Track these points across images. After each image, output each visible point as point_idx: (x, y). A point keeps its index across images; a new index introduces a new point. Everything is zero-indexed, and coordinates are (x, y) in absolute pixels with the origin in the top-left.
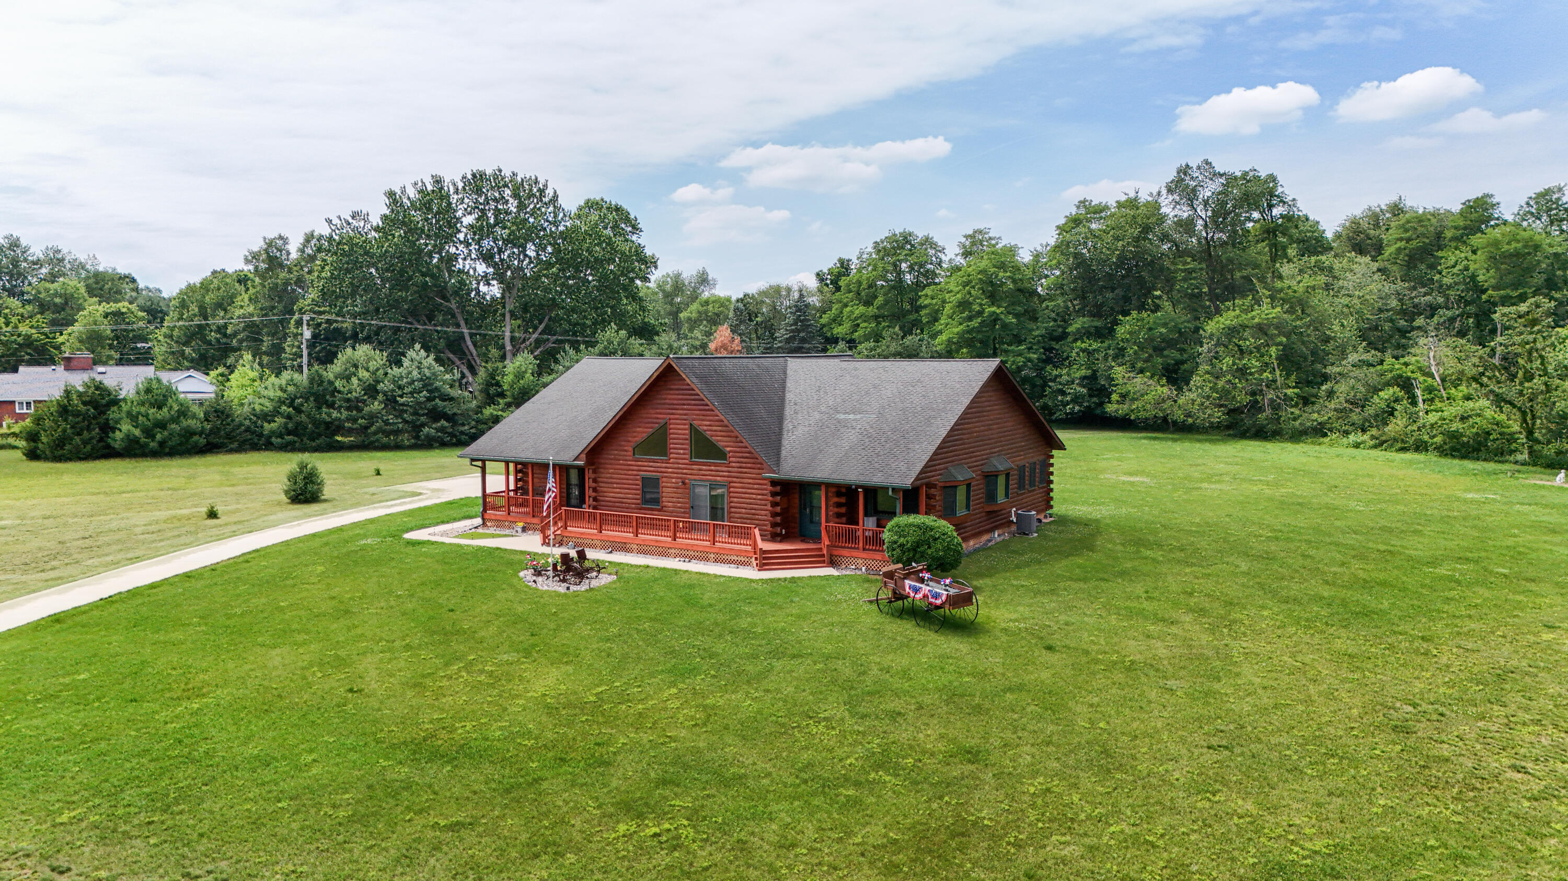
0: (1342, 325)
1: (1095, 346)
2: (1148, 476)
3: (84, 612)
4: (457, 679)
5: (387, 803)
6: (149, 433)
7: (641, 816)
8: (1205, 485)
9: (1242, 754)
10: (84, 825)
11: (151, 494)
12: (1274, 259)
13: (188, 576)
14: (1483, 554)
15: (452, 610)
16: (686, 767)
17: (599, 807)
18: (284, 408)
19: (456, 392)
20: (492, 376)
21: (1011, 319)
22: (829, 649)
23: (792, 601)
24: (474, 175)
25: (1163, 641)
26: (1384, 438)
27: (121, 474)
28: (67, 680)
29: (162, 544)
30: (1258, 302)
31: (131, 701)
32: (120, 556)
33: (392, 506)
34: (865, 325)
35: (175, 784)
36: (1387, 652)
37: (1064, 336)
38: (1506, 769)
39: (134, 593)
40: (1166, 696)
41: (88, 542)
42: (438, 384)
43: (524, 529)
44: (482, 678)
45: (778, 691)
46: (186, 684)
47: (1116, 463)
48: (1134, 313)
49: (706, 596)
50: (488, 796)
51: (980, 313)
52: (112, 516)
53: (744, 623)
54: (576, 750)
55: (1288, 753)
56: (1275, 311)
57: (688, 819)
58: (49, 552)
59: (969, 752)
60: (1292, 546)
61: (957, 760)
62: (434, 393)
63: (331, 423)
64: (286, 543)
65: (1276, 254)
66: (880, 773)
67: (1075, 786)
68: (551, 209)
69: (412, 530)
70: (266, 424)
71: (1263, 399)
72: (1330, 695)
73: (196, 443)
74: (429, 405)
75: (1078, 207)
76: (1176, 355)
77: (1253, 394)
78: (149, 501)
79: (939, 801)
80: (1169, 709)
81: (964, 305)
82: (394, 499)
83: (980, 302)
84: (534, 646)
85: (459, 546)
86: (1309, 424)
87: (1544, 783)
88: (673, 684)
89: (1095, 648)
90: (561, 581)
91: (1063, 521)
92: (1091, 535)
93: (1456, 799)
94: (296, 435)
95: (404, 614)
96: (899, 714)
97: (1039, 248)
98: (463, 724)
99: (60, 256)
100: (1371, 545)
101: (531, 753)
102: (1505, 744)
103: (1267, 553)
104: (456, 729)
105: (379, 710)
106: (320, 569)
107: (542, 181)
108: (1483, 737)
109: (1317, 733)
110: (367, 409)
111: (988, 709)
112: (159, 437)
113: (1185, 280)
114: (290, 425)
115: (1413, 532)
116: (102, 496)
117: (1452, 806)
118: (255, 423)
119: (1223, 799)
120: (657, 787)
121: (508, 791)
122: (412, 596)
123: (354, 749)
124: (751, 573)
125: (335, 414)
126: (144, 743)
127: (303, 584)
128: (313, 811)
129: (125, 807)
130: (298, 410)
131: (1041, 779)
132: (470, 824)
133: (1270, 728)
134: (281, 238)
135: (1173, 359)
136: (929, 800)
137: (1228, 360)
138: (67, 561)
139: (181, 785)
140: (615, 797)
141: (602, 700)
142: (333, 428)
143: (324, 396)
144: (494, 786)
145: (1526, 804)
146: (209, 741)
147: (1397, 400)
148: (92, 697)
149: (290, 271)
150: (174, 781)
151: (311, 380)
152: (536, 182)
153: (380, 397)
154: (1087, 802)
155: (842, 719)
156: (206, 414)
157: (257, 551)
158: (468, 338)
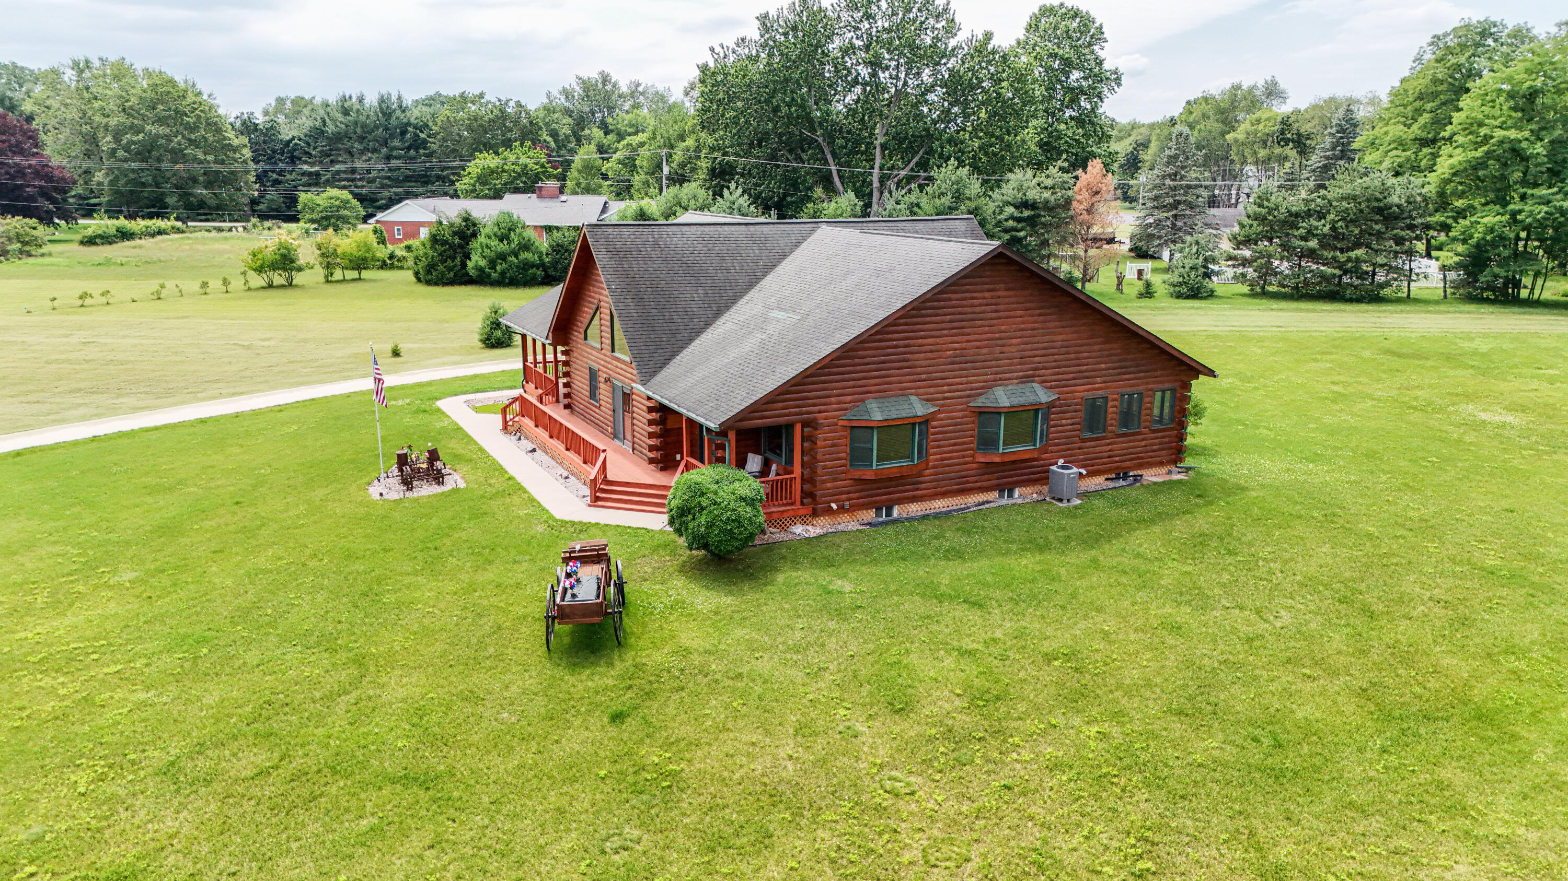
6: (492, 263)
73: (534, 275)
156: (550, 248)
157: (313, 399)
158: (835, 174)
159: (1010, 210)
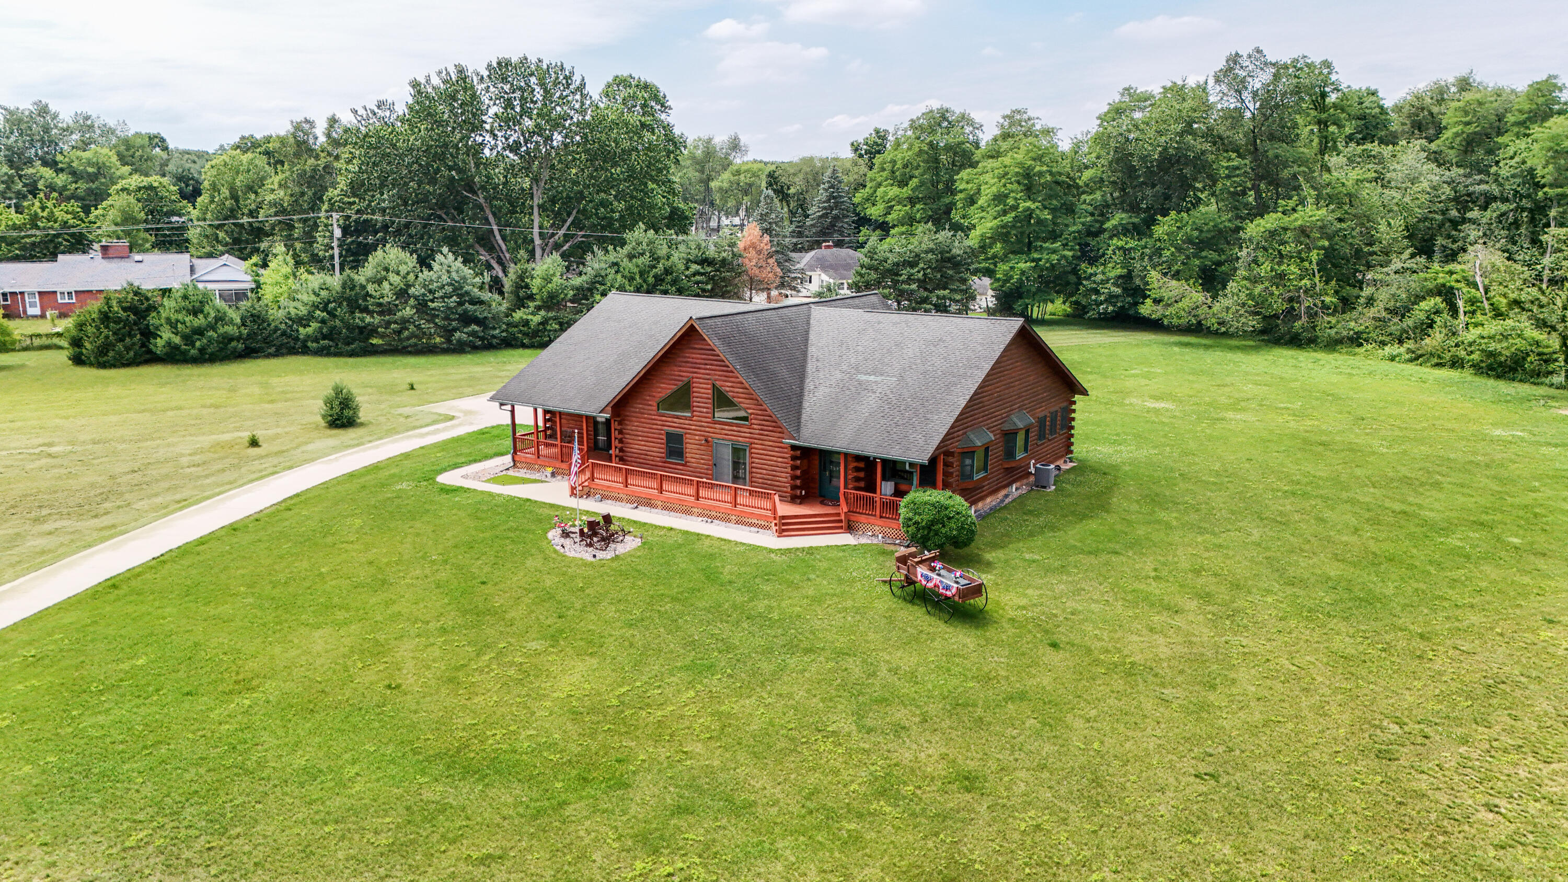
0: (1389, 224)
1: (1132, 244)
2: (1174, 401)
3: (139, 575)
4: (488, 673)
5: (425, 829)
6: (188, 339)
7: (656, 851)
8: (1230, 415)
9: (1228, 784)
10: (150, 849)
11: (195, 411)
12: (1322, 152)
13: (233, 528)
14: (1499, 517)
15: (483, 583)
16: (700, 791)
17: (619, 839)
18: (318, 312)
19: (486, 296)
20: (521, 278)
21: (1047, 215)
22: (841, 642)
23: (809, 579)
24: (499, 64)
25: (1166, 636)
26: (1420, 352)
27: (163, 385)
28: (126, 666)
29: (208, 481)
30: (1302, 202)
31: (188, 694)
32: (169, 497)
33: (428, 434)
34: (899, 207)
35: (231, 801)
36: (1383, 655)
37: (1102, 231)
38: (1479, 808)
39: (184, 551)
40: (1161, 710)
41: (137, 477)
42: (467, 288)
43: (553, 475)
44: (512, 672)
45: (790, 696)
46: (238, 673)
47: (1144, 382)
48: (1173, 213)
49: (726, 571)
50: (516, 822)
51: (1014, 208)
52: (158, 441)
53: (761, 606)
54: (597, 768)
55: (1271, 784)
56: (1320, 212)
57: (700, 856)
58: (102, 490)
59: (967, 778)
60: (1306, 505)
61: (954, 787)
62: (464, 297)
63: (365, 327)
64: (325, 486)
65: (1326, 147)
66: (882, 803)
67: (1064, 821)
68: (578, 97)
69: (444, 470)
70: (301, 329)
71: (1299, 308)
72: (1321, 711)
73: (235, 348)
74: (460, 310)
75: (1123, 95)
76: (1214, 256)
77: (1291, 300)
78: (193, 422)
79: (934, 838)
80: (1163, 726)
81: (999, 198)
82: (427, 425)
83: (1016, 194)
84: (562, 631)
85: (490, 494)
86: (1345, 333)
87: (1513, 827)
88: (691, 685)
89: (1099, 644)
90: (587, 545)
91: (1082, 468)
92: (1107, 488)
93: (1426, 845)
94: (331, 340)
95: (438, 587)
96: (904, 728)
97: (1079, 137)
98: (494, 731)
99: (89, 122)
100: (1388, 504)
101: (557, 768)
102: (1482, 776)
103: (1281, 513)
104: (488, 738)
105: (416, 712)
106: (358, 522)
107: (568, 67)
108: (1464, 764)
109: (1302, 759)
110: (399, 314)
111: (990, 724)
112: (198, 344)
113: (1228, 177)
114: (325, 330)
115: (1431, 485)
116: (148, 415)
117: (1420, 855)
118: (291, 327)
119: (1202, 841)
120: (673, 815)
121: (535, 817)
122: (446, 562)
123: (393, 761)
124: (768, 540)
125: (368, 319)
126: (201, 750)
127: (342, 543)
128: (357, 837)
129: (186, 828)
130: (332, 314)
131: (1032, 813)
132: (500, 858)
133: (1257, 752)
134: (307, 121)
135: (1211, 260)
136: (925, 838)
137: (1267, 266)
138: (118, 503)
139: (236, 802)
140: (632, 828)
141: (622, 703)
142: (367, 332)
143: (357, 301)
144: (521, 810)
145: (1492, 853)
146: (260, 747)
147: (1438, 312)
148: (151, 689)
149: (317, 157)
150: (231, 797)
151: (344, 286)
152: (562, 69)
153: (412, 302)
154: (1074, 842)
155: (849, 735)
156: (243, 319)
157: (297, 495)
158: (497, 233)
159: (695, 267)
